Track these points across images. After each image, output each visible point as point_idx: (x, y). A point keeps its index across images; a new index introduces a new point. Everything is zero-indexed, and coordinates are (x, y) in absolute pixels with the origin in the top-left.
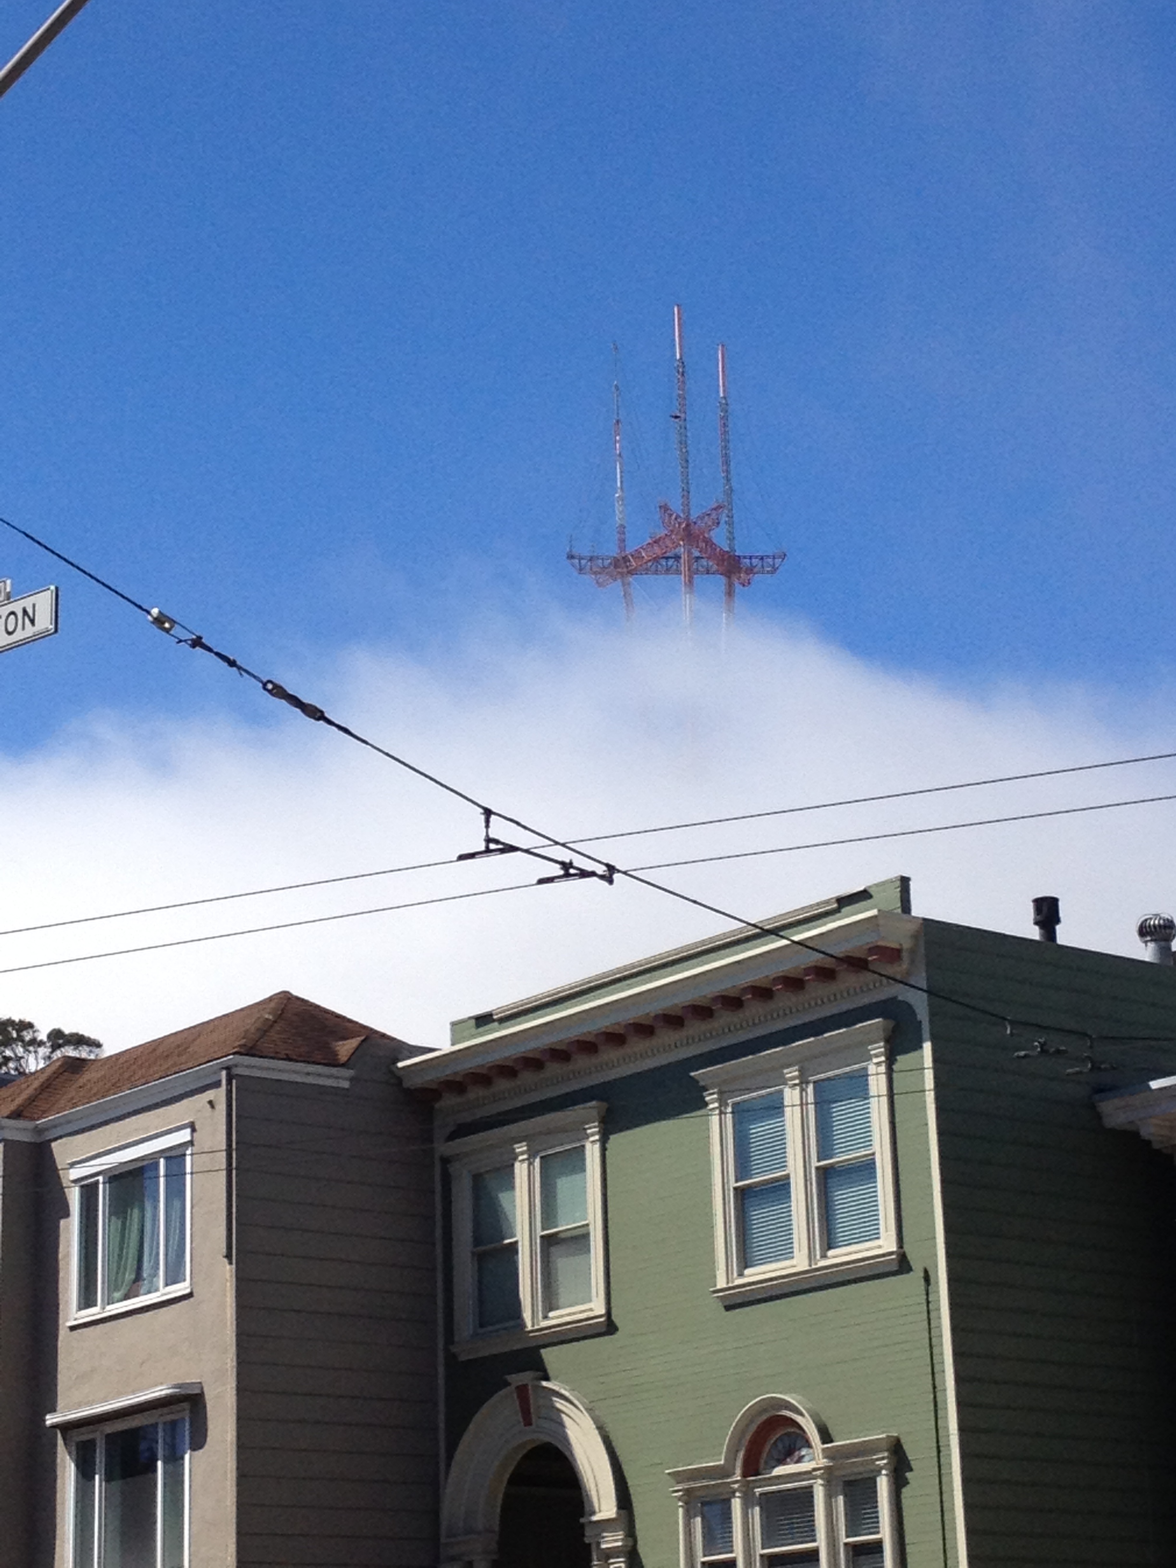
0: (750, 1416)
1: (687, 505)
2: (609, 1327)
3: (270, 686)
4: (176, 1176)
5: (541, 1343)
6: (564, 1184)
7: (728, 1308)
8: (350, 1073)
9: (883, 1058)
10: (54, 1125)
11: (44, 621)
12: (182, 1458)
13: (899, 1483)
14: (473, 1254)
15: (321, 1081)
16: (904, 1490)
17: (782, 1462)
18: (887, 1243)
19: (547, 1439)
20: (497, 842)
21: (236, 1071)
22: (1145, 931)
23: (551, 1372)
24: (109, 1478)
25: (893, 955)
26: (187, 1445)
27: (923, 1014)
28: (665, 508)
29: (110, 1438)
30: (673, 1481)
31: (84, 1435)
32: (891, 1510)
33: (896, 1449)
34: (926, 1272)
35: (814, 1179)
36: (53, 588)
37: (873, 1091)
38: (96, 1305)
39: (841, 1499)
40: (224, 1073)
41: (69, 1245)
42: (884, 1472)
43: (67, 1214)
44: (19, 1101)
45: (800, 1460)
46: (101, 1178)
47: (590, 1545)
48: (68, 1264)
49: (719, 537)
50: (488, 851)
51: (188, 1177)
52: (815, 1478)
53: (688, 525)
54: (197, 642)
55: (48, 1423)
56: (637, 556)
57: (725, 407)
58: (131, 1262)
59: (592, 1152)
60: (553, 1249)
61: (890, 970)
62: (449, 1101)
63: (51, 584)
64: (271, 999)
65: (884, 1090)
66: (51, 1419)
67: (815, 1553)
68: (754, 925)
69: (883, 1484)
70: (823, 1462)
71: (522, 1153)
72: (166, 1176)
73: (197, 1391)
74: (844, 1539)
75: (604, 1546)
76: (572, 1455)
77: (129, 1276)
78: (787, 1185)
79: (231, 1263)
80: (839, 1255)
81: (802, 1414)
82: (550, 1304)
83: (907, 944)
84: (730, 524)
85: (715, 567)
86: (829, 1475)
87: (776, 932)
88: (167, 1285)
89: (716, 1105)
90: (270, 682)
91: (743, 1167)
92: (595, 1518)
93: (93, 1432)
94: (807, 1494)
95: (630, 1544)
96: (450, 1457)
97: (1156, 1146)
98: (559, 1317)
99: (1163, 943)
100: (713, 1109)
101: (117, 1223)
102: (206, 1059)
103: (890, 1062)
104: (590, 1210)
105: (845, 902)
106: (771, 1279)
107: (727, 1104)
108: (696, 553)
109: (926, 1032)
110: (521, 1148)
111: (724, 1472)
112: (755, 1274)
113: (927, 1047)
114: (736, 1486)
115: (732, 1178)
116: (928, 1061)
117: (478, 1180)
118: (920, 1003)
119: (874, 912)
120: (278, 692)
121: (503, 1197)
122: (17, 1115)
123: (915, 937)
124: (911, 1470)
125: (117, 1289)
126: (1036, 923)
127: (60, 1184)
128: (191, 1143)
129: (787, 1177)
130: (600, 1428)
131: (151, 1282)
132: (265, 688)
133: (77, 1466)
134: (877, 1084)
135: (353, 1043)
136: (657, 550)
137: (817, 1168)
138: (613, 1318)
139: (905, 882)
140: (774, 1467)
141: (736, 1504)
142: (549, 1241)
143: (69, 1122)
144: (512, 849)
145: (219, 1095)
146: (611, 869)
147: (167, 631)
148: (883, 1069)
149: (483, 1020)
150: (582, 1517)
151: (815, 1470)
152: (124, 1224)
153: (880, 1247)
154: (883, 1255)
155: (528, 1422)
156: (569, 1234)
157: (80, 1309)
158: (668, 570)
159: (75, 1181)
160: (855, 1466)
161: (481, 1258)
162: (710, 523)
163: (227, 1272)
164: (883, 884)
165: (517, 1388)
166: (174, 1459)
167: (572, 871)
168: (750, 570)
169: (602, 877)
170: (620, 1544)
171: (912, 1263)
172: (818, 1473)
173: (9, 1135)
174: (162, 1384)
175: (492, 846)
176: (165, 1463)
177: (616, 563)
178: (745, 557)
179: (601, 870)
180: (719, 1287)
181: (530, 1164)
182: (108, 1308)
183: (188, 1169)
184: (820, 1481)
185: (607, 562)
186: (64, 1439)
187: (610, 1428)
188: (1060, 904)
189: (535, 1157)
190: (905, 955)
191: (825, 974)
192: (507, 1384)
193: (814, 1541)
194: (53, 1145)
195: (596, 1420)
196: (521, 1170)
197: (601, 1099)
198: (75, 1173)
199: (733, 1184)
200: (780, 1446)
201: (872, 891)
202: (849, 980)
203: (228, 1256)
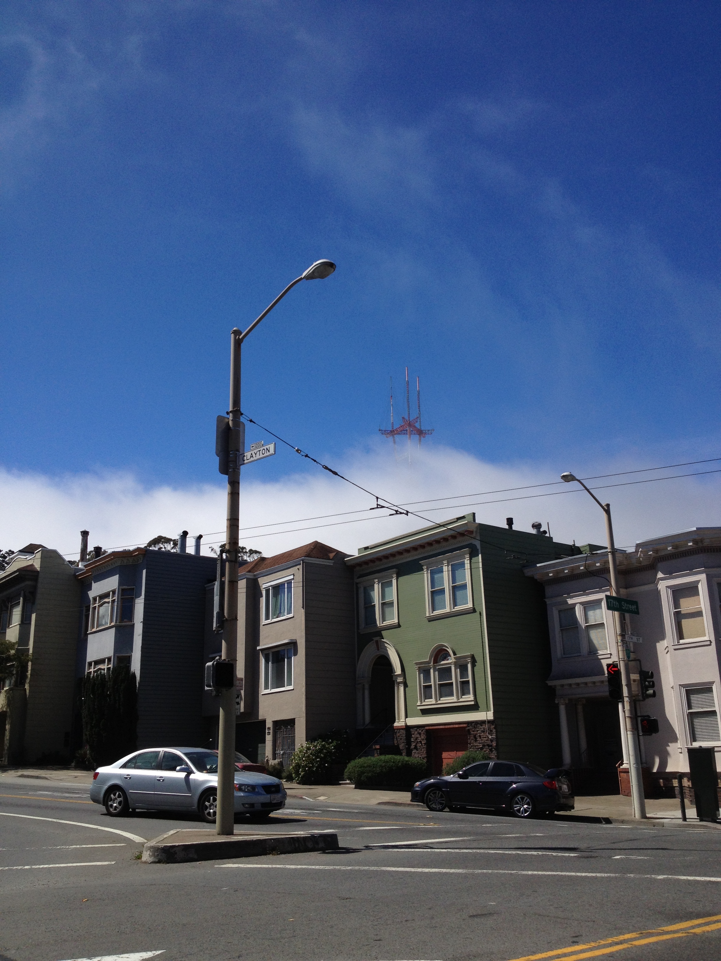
0: (435, 649)
1: (409, 417)
2: (399, 626)
3: (324, 467)
4: (290, 588)
5: (381, 629)
6: (387, 590)
7: (429, 621)
8: (333, 561)
9: (469, 559)
10: (259, 574)
11: (272, 451)
12: (291, 658)
13: (473, 666)
14: (364, 607)
15: (325, 564)
16: (475, 668)
17: (443, 660)
18: (470, 605)
19: (383, 654)
20: (380, 505)
21: (304, 561)
22: (534, 526)
23: (384, 637)
24: (273, 663)
25: (472, 532)
26: (293, 654)
27: (479, 547)
28: (403, 418)
29: (273, 653)
30: (415, 665)
31: (266, 652)
32: (472, 672)
33: (473, 658)
34: (480, 612)
35: (451, 589)
36: (274, 443)
37: (466, 567)
38: (269, 619)
39: (458, 670)
40: (302, 561)
41: (262, 604)
42: (470, 663)
43: (262, 596)
44: (250, 568)
45: (448, 660)
46: (270, 587)
47: (394, 681)
48: (262, 609)
49: (417, 425)
50: (377, 507)
51: (293, 588)
52: (452, 664)
53: (409, 422)
54: (307, 456)
55: (258, 649)
56: (396, 430)
57: (419, 392)
58: (278, 609)
59: (394, 582)
60: (384, 606)
61: (471, 536)
62: (358, 568)
63: (273, 442)
64: (312, 543)
65: (469, 567)
66: (258, 648)
67: (452, 683)
68: (438, 524)
69: (469, 666)
70: (454, 660)
71: (376, 582)
72: (287, 588)
73: (295, 641)
74: (459, 680)
75: (398, 681)
76: (389, 657)
77: (278, 612)
78: (444, 591)
79: (303, 609)
80: (457, 608)
81: (448, 648)
82: (384, 620)
83: (475, 530)
84: (420, 422)
85: (416, 433)
86: (455, 664)
87: (443, 526)
88: (287, 614)
89: (426, 570)
90: (324, 465)
91: (433, 586)
92: (395, 674)
93: (268, 651)
94: (450, 668)
95: (405, 680)
96: (358, 659)
97: (538, 581)
98: (386, 623)
99: (539, 529)
100: (425, 571)
101: (275, 599)
102: (297, 558)
103: (470, 560)
104: (394, 596)
105: (459, 519)
106: (439, 614)
107: (429, 570)
108: (411, 429)
109: (480, 552)
110: (376, 580)
111: (428, 663)
112: (436, 613)
113: (480, 555)
114: (432, 666)
115: (430, 588)
116: (480, 560)
117: (365, 588)
118: (478, 544)
119: (466, 522)
120: (326, 468)
121: (372, 593)
122: (249, 571)
123: (477, 528)
124: (476, 662)
125: (275, 615)
126: (507, 524)
127: (261, 590)
128: (293, 579)
129: (444, 588)
130: (397, 651)
131: (283, 614)
132: (323, 467)
133: (265, 660)
134: (467, 566)
135: (334, 554)
136: (401, 429)
137: (452, 586)
138: (400, 623)
139: (474, 514)
140: (441, 662)
141: (432, 671)
142: (383, 604)
143: (262, 573)
144: (384, 507)
145: (300, 567)
146: (407, 512)
147: (299, 453)
148: (469, 562)
149: (366, 548)
150: (392, 673)
151: (452, 662)
152: (276, 600)
153: (468, 606)
154: (469, 608)
155: (378, 650)
156: (389, 602)
157: (265, 620)
158: (404, 434)
159: (264, 588)
160: (462, 662)
161: (366, 608)
162: (415, 422)
163: (303, 611)
164: (468, 515)
165: (376, 641)
166: (289, 659)
167: (398, 512)
168: (425, 433)
169: (405, 514)
170: (402, 680)
171: (477, 610)
172: (453, 663)
173: (248, 577)
174: (286, 639)
175: (379, 506)
176: (287, 659)
177: (391, 431)
178: (424, 430)
179: (405, 512)
180: (427, 616)
181: (378, 585)
182: (272, 620)
183: (293, 586)
184: (453, 665)
185: (389, 432)
186: (262, 653)
187: (399, 651)
188: (514, 520)
189: (380, 583)
190: (474, 532)
191: (454, 537)
192: (373, 640)
193: (452, 680)
194: (258, 579)
195: (395, 649)
196: (376, 586)
197: (396, 568)
198: (264, 586)
199: (430, 590)
200: (443, 657)
201: (465, 516)
202: (460, 539)
203: (303, 607)
